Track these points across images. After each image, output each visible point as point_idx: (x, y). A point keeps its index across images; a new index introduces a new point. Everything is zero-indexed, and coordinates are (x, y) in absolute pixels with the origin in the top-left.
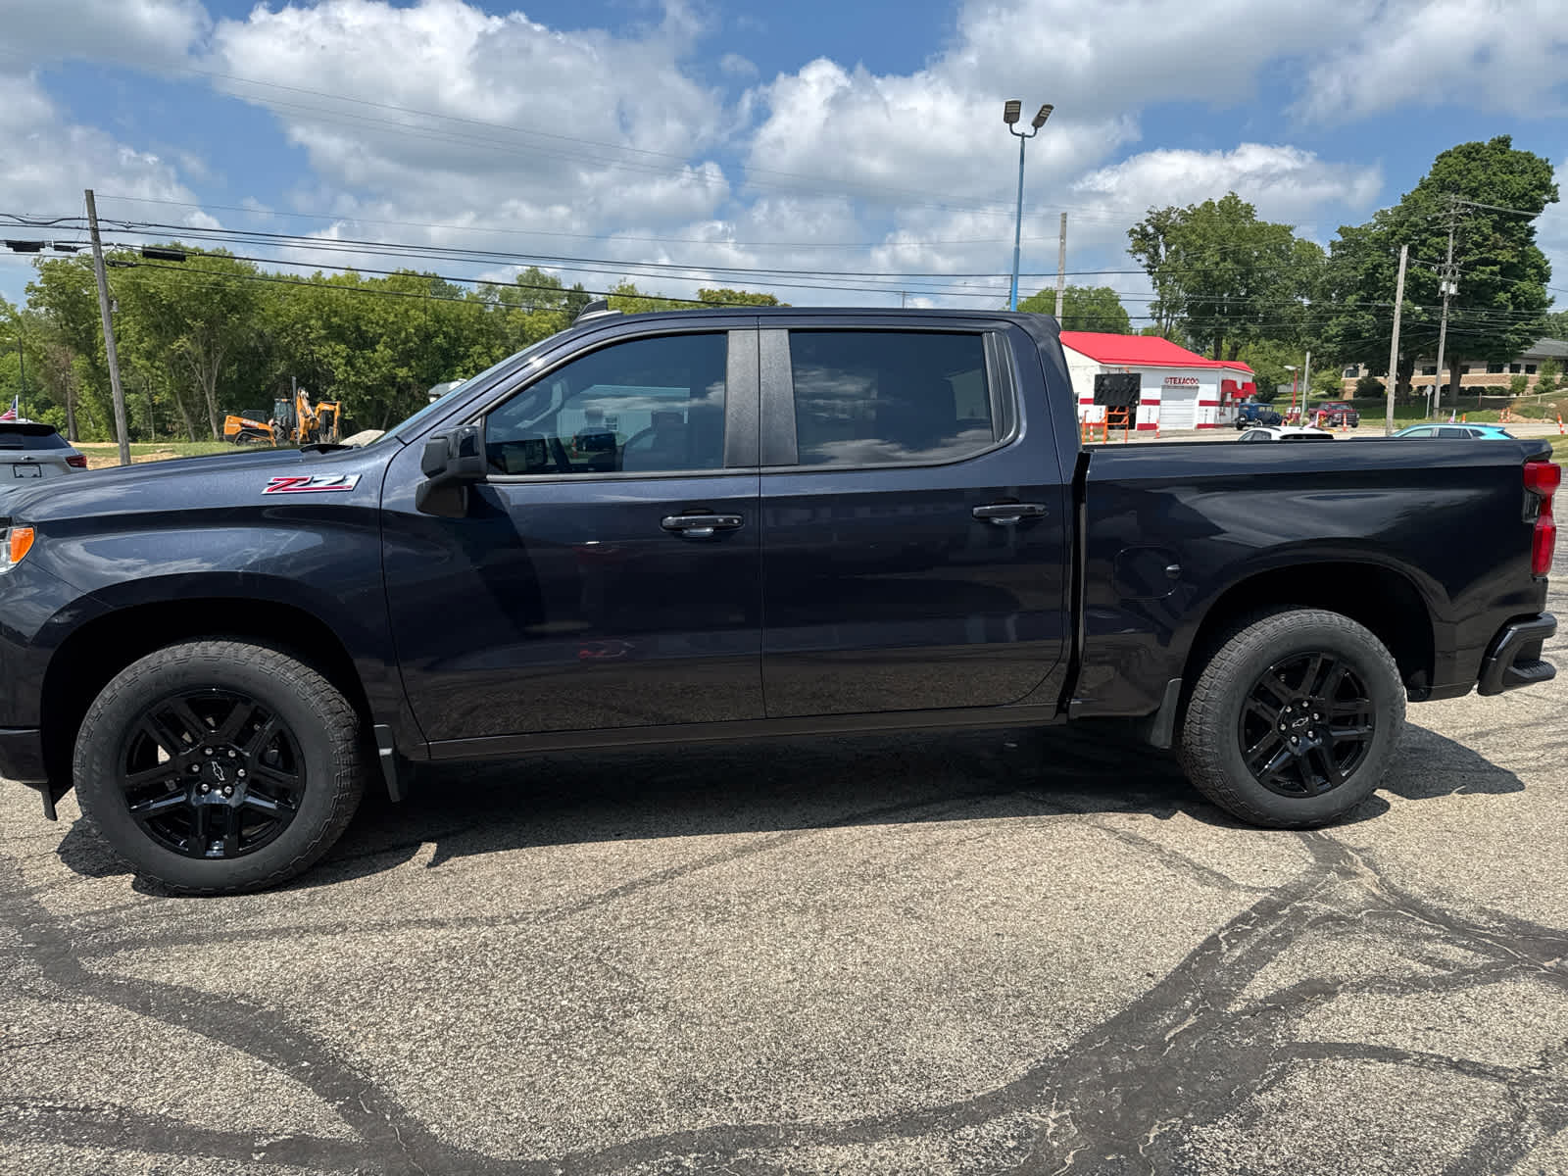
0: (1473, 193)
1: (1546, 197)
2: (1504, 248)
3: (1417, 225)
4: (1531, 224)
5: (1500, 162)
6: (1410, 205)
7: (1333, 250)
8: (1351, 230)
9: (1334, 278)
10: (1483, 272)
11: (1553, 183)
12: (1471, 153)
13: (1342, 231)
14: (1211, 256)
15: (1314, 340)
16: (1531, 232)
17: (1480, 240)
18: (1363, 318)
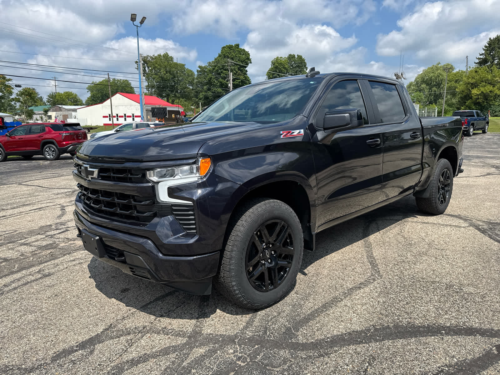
0: (232, 59)
1: (249, 62)
2: (241, 75)
3: (219, 67)
4: (246, 69)
5: (237, 51)
6: (217, 61)
7: (198, 73)
8: (202, 67)
9: (199, 81)
10: (237, 81)
11: (250, 58)
12: (230, 47)
13: (200, 67)
14: (163, 72)
15: (196, 99)
16: (247, 71)
17: (235, 72)
18: (209, 93)
